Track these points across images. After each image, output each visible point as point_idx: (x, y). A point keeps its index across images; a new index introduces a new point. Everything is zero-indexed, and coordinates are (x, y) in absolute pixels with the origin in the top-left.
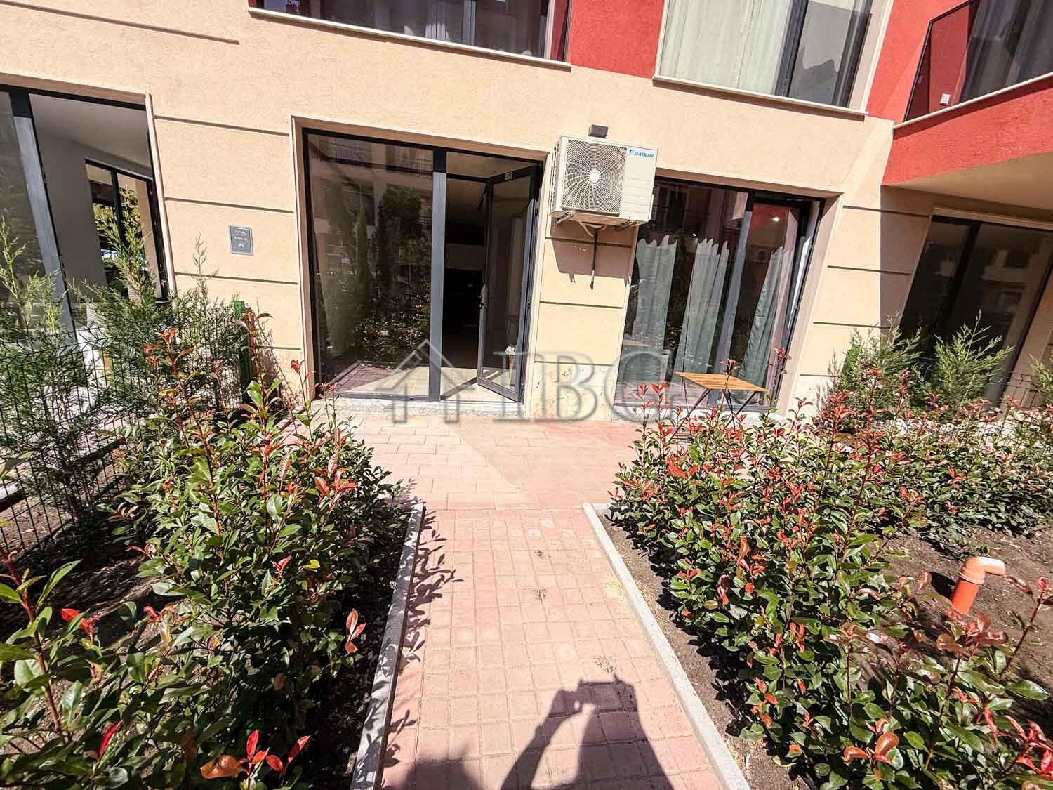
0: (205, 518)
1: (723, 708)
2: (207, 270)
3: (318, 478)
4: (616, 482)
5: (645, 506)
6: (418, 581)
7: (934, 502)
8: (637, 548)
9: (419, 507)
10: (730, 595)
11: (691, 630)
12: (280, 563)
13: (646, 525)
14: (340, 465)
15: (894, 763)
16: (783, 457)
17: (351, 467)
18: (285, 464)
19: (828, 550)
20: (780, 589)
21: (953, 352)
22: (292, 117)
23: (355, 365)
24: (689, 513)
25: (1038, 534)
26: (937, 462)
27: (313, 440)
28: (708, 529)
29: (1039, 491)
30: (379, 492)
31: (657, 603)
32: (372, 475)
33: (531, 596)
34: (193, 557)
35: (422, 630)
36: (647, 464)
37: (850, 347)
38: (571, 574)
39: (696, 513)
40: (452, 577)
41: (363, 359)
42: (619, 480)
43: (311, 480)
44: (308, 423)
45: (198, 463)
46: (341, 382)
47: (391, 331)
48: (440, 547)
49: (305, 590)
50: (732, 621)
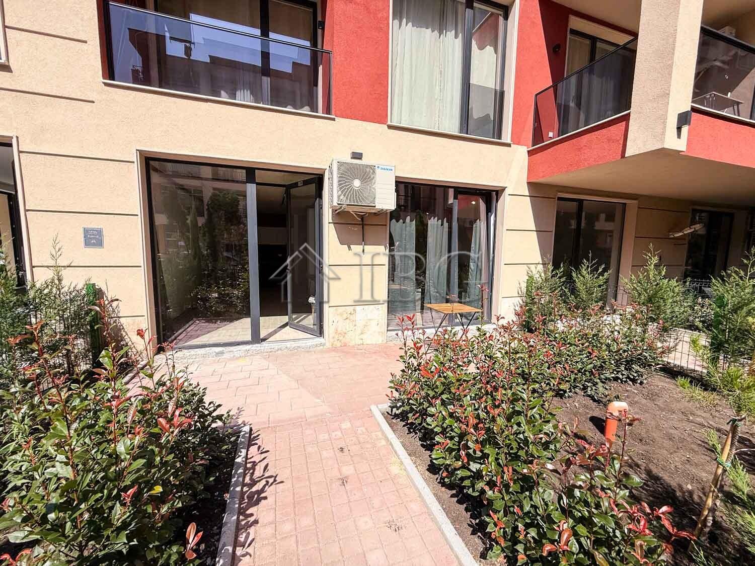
0: (62, 468)
1: (476, 540)
2: (62, 262)
3: (160, 419)
4: (390, 387)
5: (411, 401)
6: (248, 489)
7: (585, 371)
8: (411, 432)
9: (246, 429)
10: (468, 455)
11: (450, 487)
12: (128, 493)
13: (414, 415)
14: (178, 405)
15: (574, 550)
16: (494, 354)
17: (188, 406)
18: (132, 412)
19: (519, 413)
20: (496, 445)
21: (581, 275)
22: (137, 150)
23: (191, 322)
24: (438, 402)
25: (645, 382)
26: (583, 345)
27: (155, 389)
28: (451, 411)
29: (639, 355)
30: (213, 421)
31: (426, 471)
32: (207, 409)
33: (337, 485)
34: (50, 502)
35: (252, 530)
36: (410, 371)
37: (527, 278)
38: (365, 462)
39: (443, 401)
40: (275, 481)
41: (197, 317)
42: (392, 385)
43: (154, 421)
44: (151, 376)
45: (57, 423)
46: (179, 338)
47: (220, 294)
48: (264, 459)
49: (150, 513)
50: (472, 474)
